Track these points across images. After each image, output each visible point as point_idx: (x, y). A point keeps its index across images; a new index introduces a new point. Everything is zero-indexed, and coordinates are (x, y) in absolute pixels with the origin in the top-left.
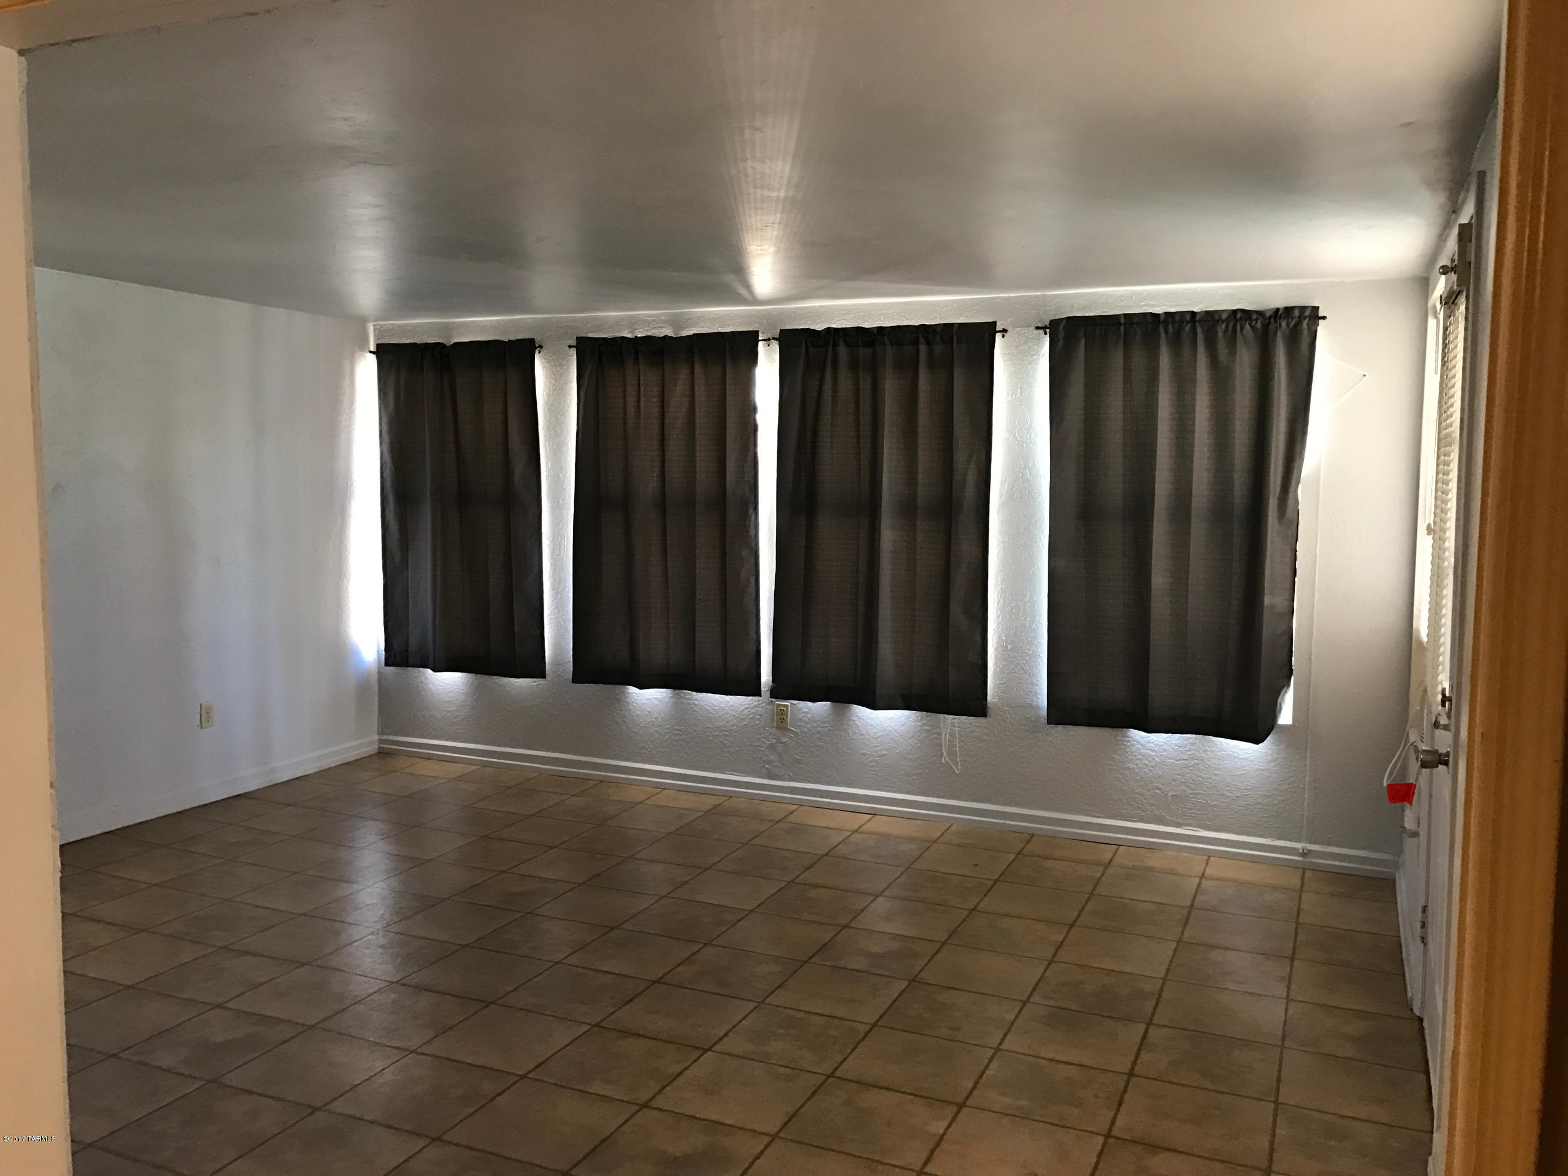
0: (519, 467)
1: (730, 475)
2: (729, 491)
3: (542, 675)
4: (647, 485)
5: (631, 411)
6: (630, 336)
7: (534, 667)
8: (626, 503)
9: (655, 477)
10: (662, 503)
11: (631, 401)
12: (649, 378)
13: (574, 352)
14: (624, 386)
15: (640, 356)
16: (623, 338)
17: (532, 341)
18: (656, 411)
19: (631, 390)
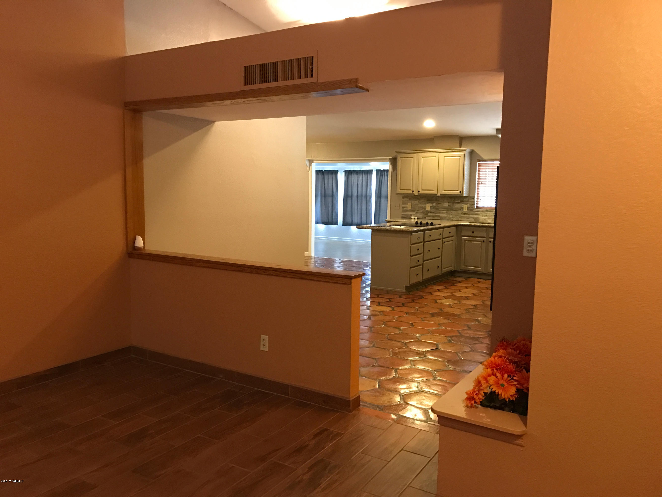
0: (335, 191)
1: (368, 192)
2: (368, 195)
3: (337, 225)
4: (355, 194)
5: (353, 182)
6: (353, 170)
7: (336, 224)
8: (352, 197)
9: (356, 192)
10: (357, 196)
11: (353, 180)
12: (356, 176)
13: (344, 172)
14: (352, 178)
15: (355, 173)
16: (352, 170)
17: (337, 170)
18: (357, 182)
19: (353, 179)
